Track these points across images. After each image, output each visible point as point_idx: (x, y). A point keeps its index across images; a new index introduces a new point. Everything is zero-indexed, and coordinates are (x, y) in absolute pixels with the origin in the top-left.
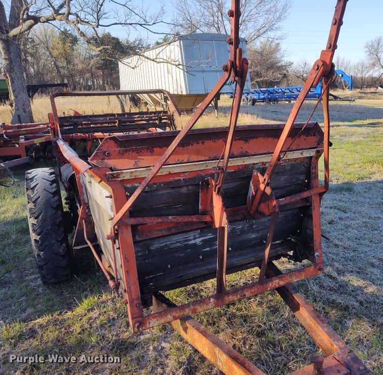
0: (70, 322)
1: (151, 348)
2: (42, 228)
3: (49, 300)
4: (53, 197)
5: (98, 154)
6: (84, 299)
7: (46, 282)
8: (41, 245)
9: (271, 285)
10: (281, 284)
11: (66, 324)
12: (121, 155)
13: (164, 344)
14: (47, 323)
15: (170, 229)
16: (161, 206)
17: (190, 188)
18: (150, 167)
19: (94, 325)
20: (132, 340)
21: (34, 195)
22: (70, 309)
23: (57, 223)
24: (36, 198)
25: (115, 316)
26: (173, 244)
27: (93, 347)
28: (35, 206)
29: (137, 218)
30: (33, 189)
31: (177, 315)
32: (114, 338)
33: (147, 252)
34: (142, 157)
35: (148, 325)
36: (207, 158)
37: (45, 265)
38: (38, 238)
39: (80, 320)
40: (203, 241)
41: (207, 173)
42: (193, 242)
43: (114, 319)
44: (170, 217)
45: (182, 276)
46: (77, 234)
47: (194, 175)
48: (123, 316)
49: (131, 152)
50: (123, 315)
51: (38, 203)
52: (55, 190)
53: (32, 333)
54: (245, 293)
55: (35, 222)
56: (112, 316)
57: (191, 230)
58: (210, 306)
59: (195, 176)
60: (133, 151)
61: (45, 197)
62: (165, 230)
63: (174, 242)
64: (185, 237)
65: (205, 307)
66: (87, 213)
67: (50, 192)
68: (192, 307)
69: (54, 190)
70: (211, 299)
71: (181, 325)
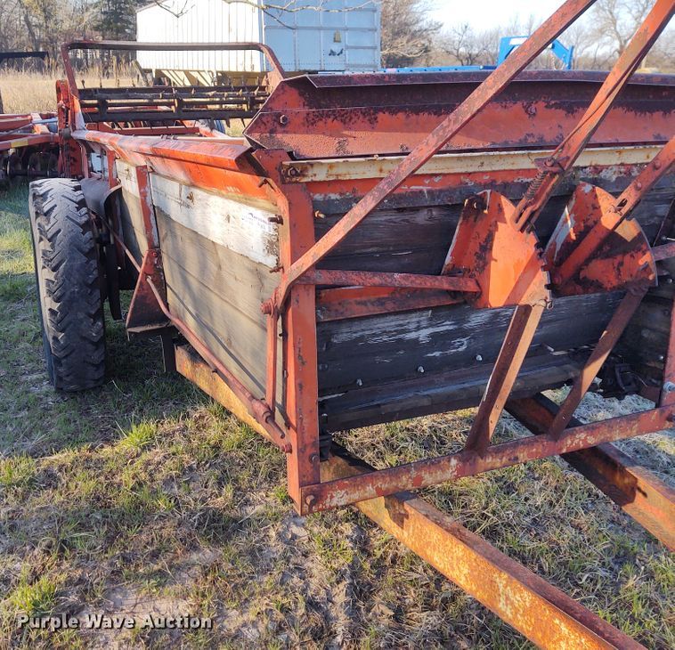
0: (111, 465)
1: (273, 533)
2: (64, 288)
3: (68, 421)
4: (84, 233)
5: (264, 119)
6: (134, 427)
7: (62, 389)
8: (61, 320)
9: (569, 442)
10: (589, 442)
11: (106, 469)
12: (310, 124)
13: (295, 529)
14: (73, 463)
15: (381, 302)
16: (370, 250)
17: (434, 213)
18: (372, 156)
19: (158, 476)
20: (233, 514)
21: (50, 225)
22: (108, 441)
23: (90, 282)
24: (54, 231)
25: (194, 463)
26: (374, 335)
27: (162, 518)
28: (52, 246)
29: (334, 272)
30: (47, 214)
31: (384, 487)
32: (200, 506)
33: (324, 349)
34: (353, 133)
35: (329, 500)
36: (488, 145)
37: (64, 357)
38: (56, 306)
39: (132, 463)
40: (432, 335)
41: (478, 179)
42: (413, 335)
43: (191, 468)
44: (396, 276)
45: (379, 405)
46: (134, 304)
47: (450, 183)
48: (208, 465)
49: (331, 120)
50: (207, 462)
51: (57, 242)
52: (86, 219)
53: (50, 480)
54: (518, 454)
55: (52, 276)
56: (187, 463)
57: (415, 311)
58: (449, 475)
59: (453, 186)
60: (336, 118)
61: (69, 232)
62: (372, 304)
63: (378, 332)
64: (401, 322)
65: (439, 475)
66: (155, 265)
67: (77, 224)
68: (414, 473)
69: (84, 219)
70: (452, 460)
71: (387, 506)
